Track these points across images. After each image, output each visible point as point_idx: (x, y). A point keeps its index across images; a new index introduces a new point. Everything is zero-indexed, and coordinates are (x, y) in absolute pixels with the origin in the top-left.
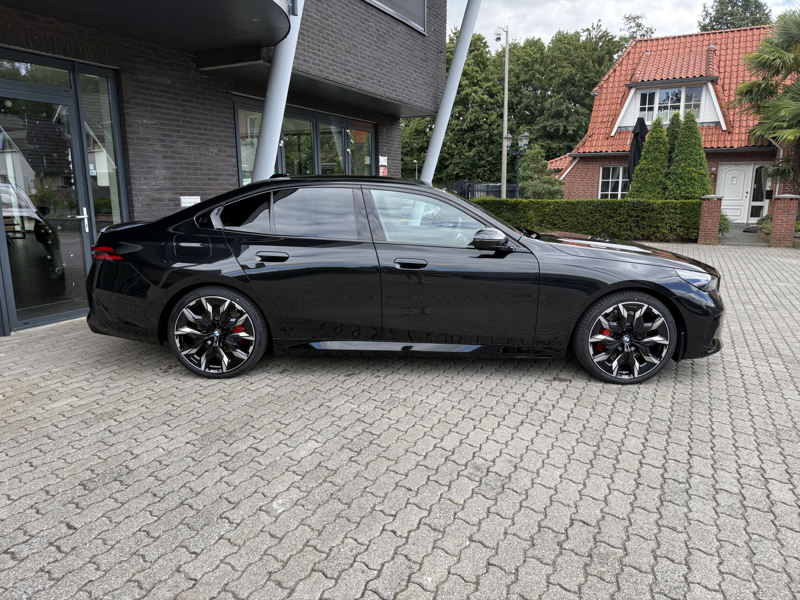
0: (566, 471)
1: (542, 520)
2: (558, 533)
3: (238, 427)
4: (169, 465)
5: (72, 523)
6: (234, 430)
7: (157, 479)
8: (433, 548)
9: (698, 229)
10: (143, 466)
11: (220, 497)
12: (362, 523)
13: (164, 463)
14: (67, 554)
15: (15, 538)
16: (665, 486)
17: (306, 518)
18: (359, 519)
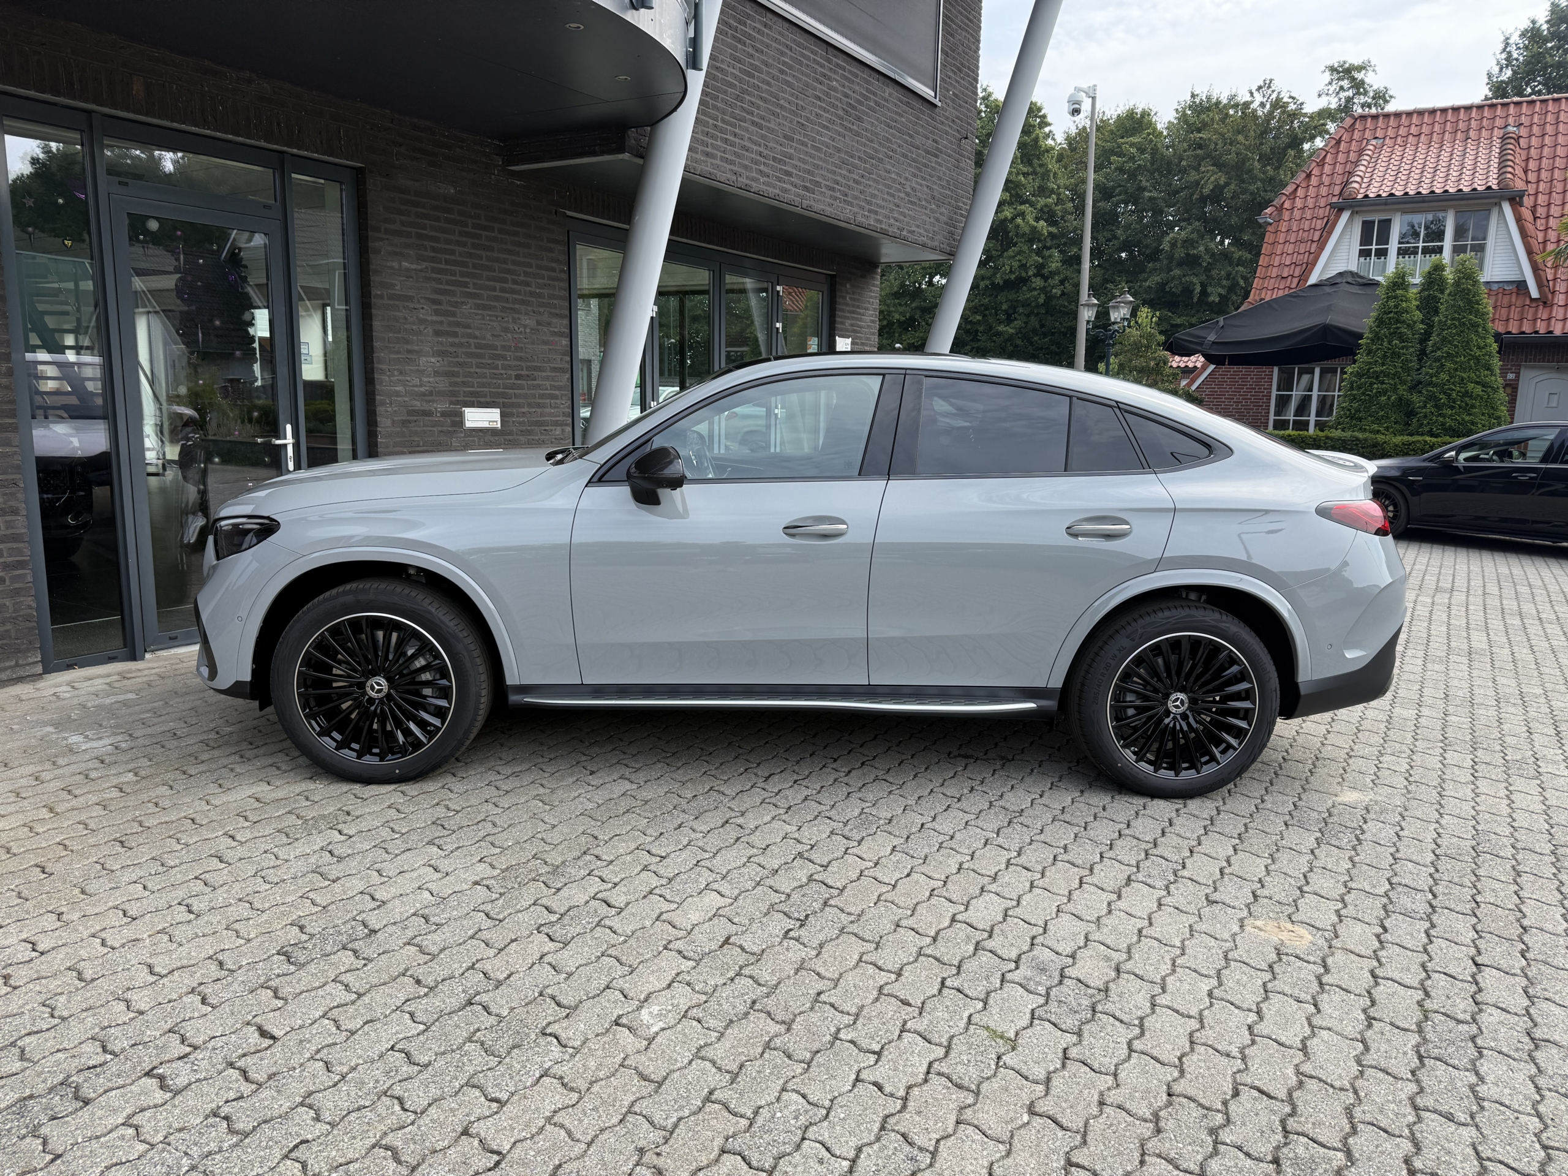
0: (1220, 984)
1: (1174, 1081)
2: (1207, 1109)
3: (569, 856)
4: (442, 925)
5: (268, 1027)
6: (563, 862)
7: (421, 950)
8: (958, 1123)
10: (395, 923)
11: (541, 994)
12: (814, 1062)
13: (433, 919)
14: (260, 1085)
15: (165, 1048)
16: (1428, 1027)
17: (706, 1045)
18: (808, 1056)
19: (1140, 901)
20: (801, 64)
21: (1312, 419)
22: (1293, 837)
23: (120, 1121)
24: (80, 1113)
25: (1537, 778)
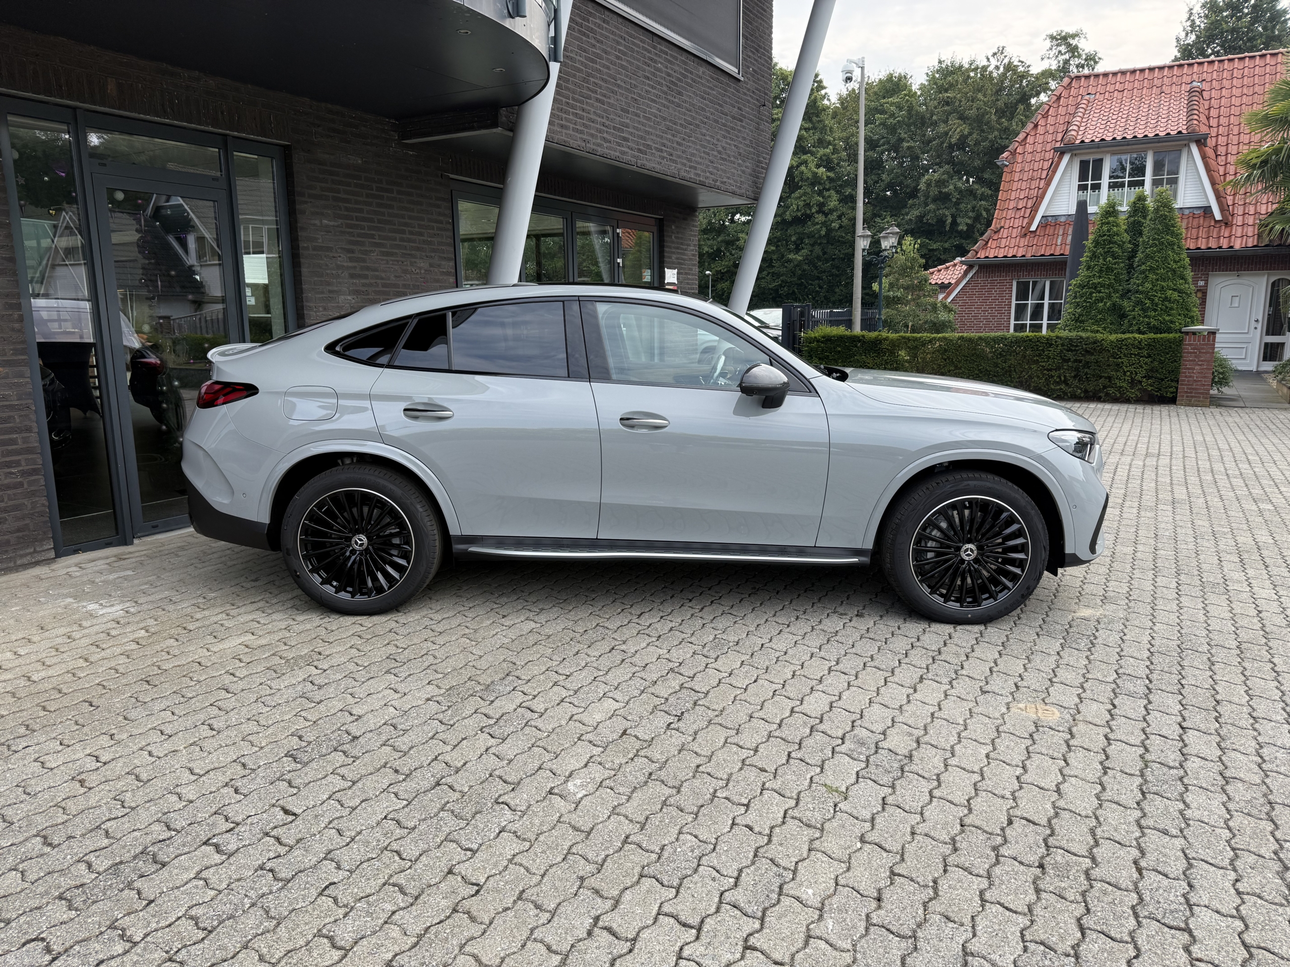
1: (965, 816)
2: (990, 834)
3: (497, 678)
4: (407, 730)
5: (289, 807)
6: (492, 682)
7: (395, 749)
8: (810, 850)
9: (1177, 381)
10: (371, 731)
11: (491, 775)
12: (700, 813)
13: (400, 727)
14: (292, 847)
15: (214, 825)
16: (1148, 772)
17: (619, 805)
18: (696, 809)
19: (931, 693)
20: (632, 51)
21: (1045, 322)
22: (1044, 643)
23: (192, 876)
24: (161, 872)
25: (1226, 594)
